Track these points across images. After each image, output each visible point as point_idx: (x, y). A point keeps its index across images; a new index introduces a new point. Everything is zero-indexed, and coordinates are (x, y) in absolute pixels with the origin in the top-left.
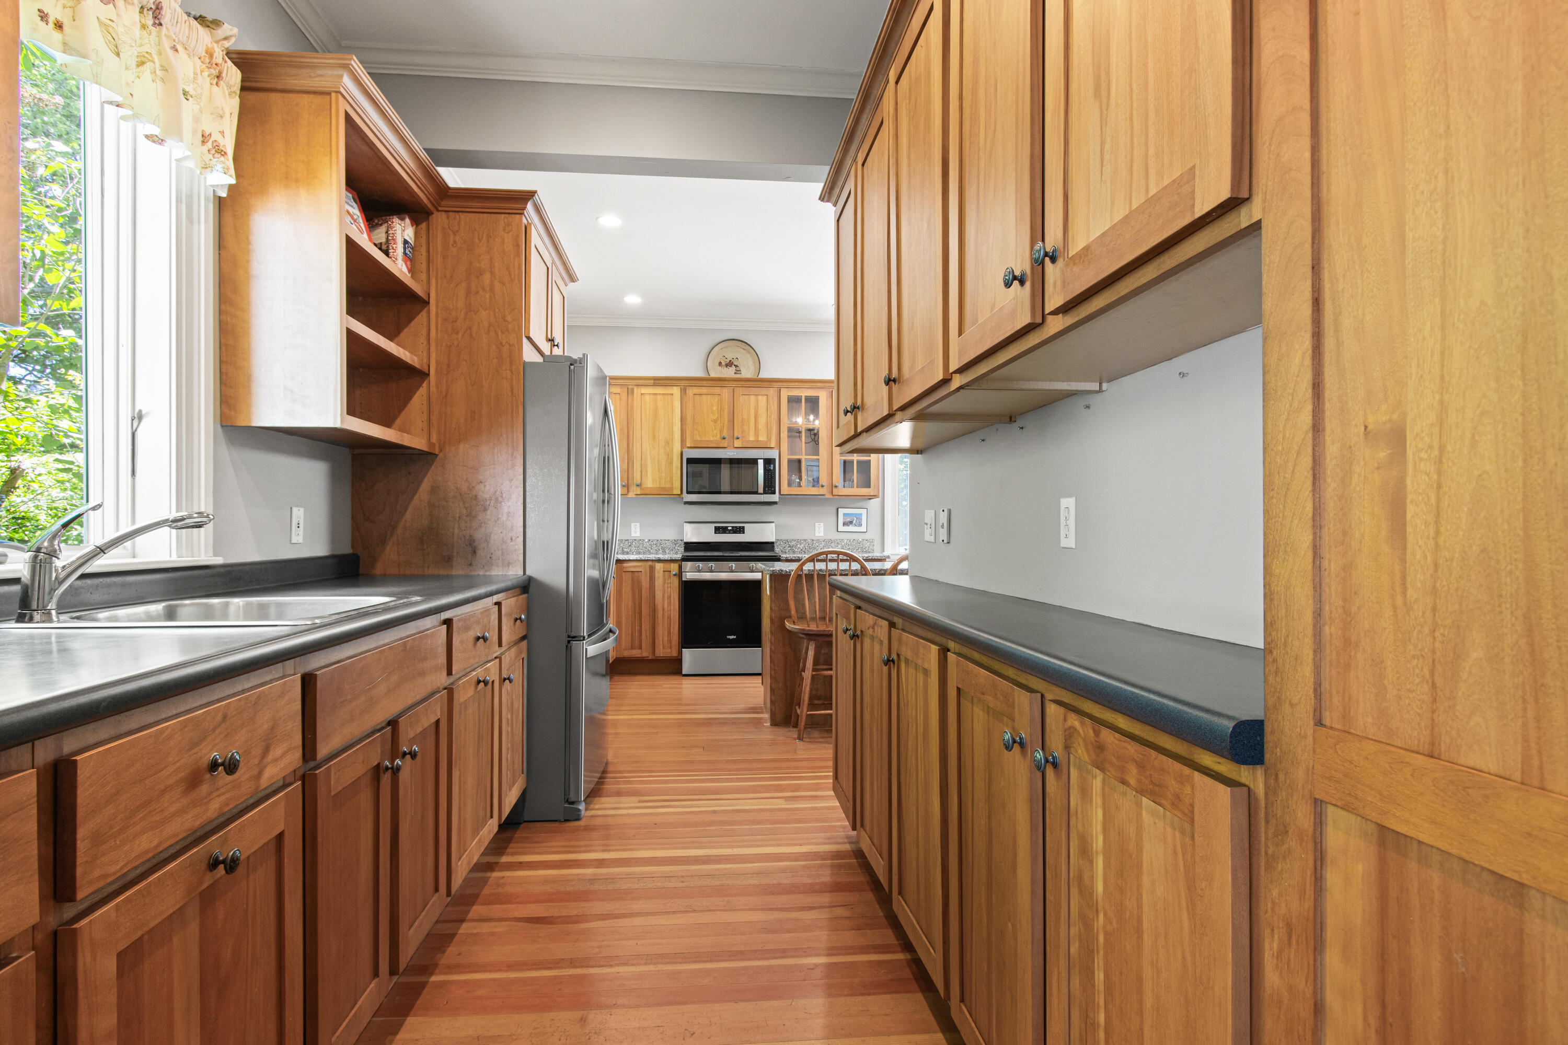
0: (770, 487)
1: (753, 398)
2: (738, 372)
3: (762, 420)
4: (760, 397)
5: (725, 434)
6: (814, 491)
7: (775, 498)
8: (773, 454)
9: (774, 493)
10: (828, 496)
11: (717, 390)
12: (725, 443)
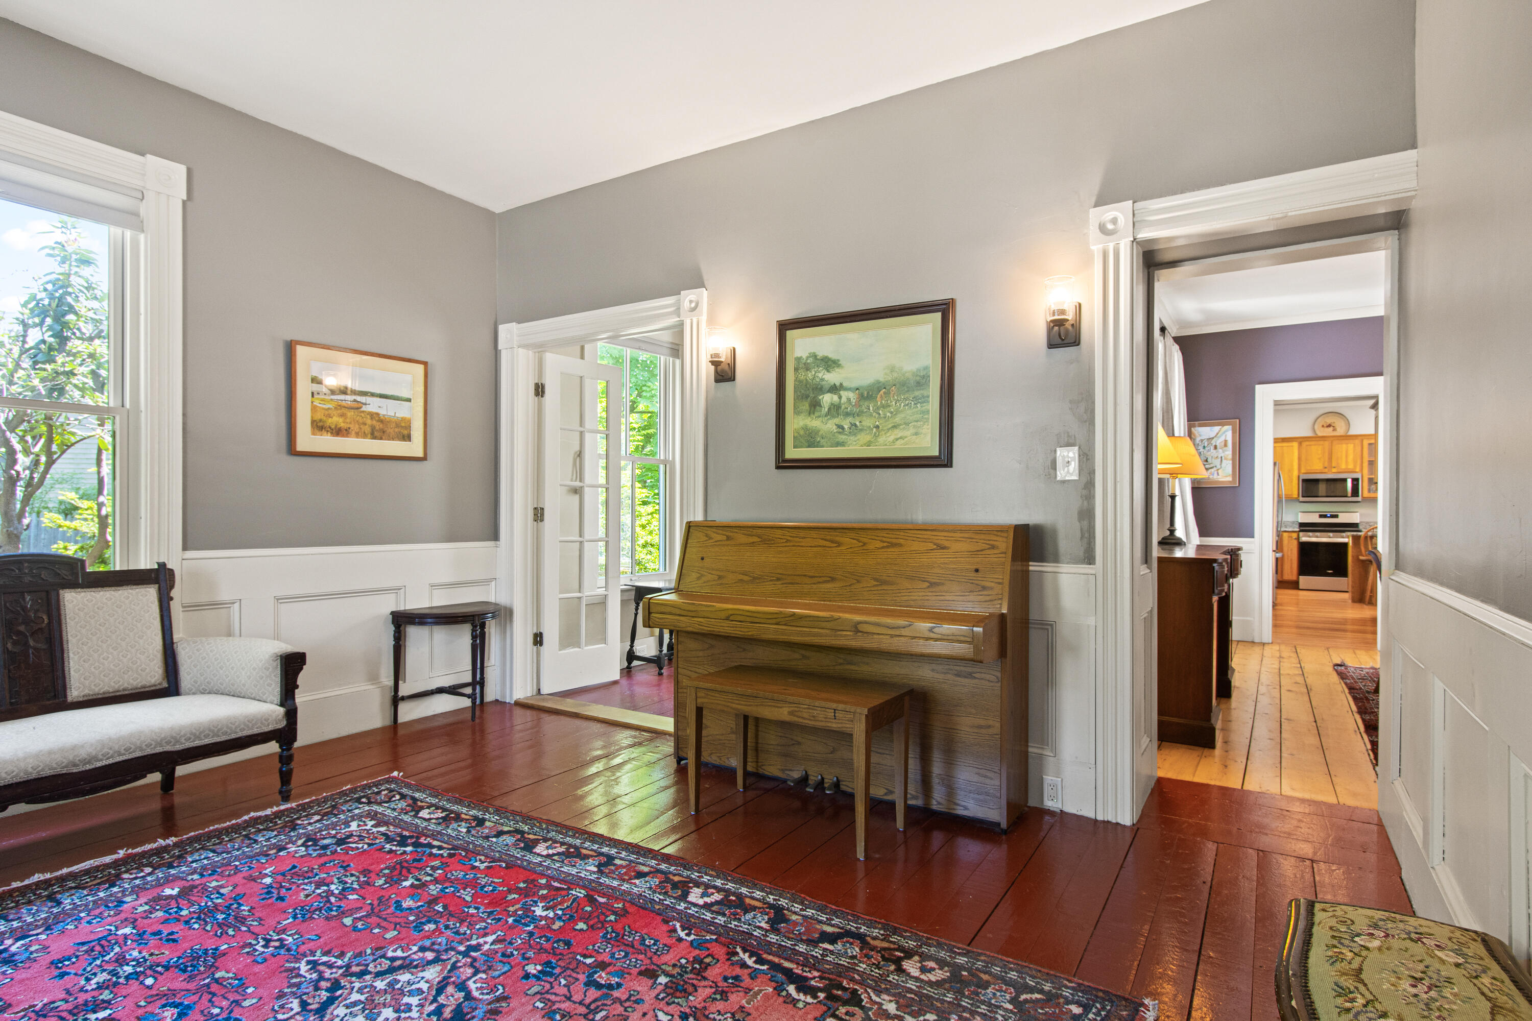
0: (1355, 492)
1: (1344, 446)
2: (1335, 430)
3: (1351, 457)
4: (1347, 445)
5: (1326, 465)
7: (1359, 499)
8: (1358, 476)
9: (1358, 496)
11: (1321, 442)
12: (1326, 470)
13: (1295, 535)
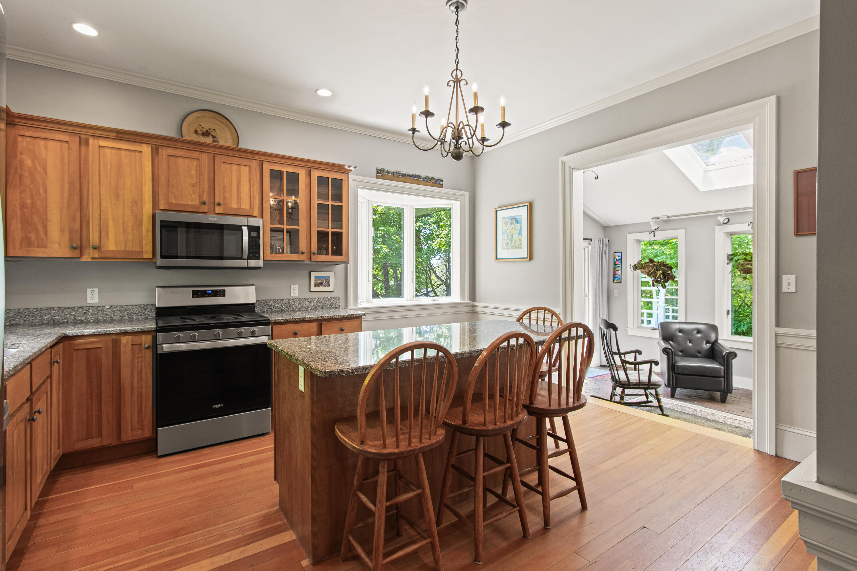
0: (254, 253)
1: (235, 167)
2: (216, 139)
3: (244, 189)
4: (242, 168)
5: (205, 198)
6: (295, 257)
7: (260, 263)
8: (257, 223)
9: (258, 258)
10: (307, 262)
11: (196, 155)
12: (205, 209)
13: (147, 340)
